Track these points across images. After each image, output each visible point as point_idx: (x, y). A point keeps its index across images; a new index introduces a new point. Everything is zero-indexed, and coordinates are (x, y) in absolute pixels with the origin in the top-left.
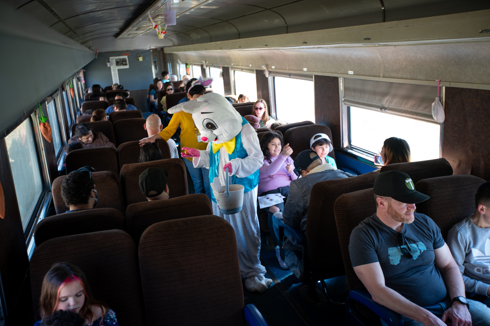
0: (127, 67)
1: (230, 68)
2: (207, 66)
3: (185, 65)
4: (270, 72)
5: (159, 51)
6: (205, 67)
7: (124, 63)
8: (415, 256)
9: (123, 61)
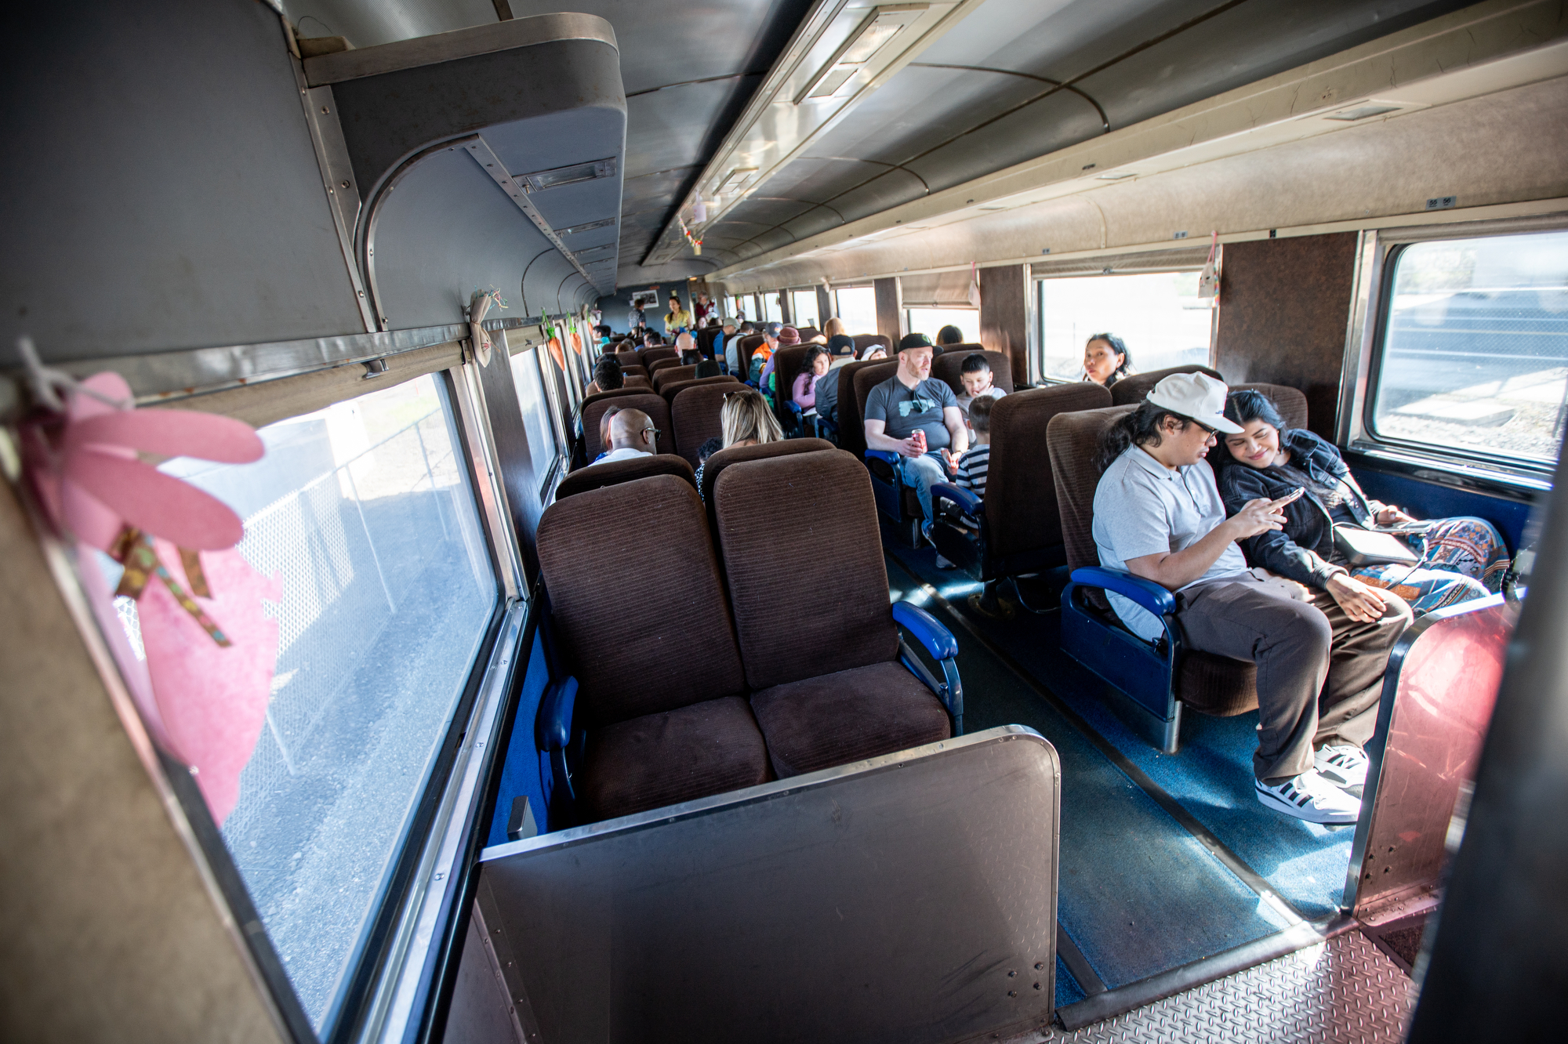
0: (657, 305)
1: (788, 290)
2: (761, 293)
3: (734, 298)
4: (831, 286)
5: (700, 284)
6: (758, 295)
7: (652, 300)
8: (925, 410)
9: (650, 298)
